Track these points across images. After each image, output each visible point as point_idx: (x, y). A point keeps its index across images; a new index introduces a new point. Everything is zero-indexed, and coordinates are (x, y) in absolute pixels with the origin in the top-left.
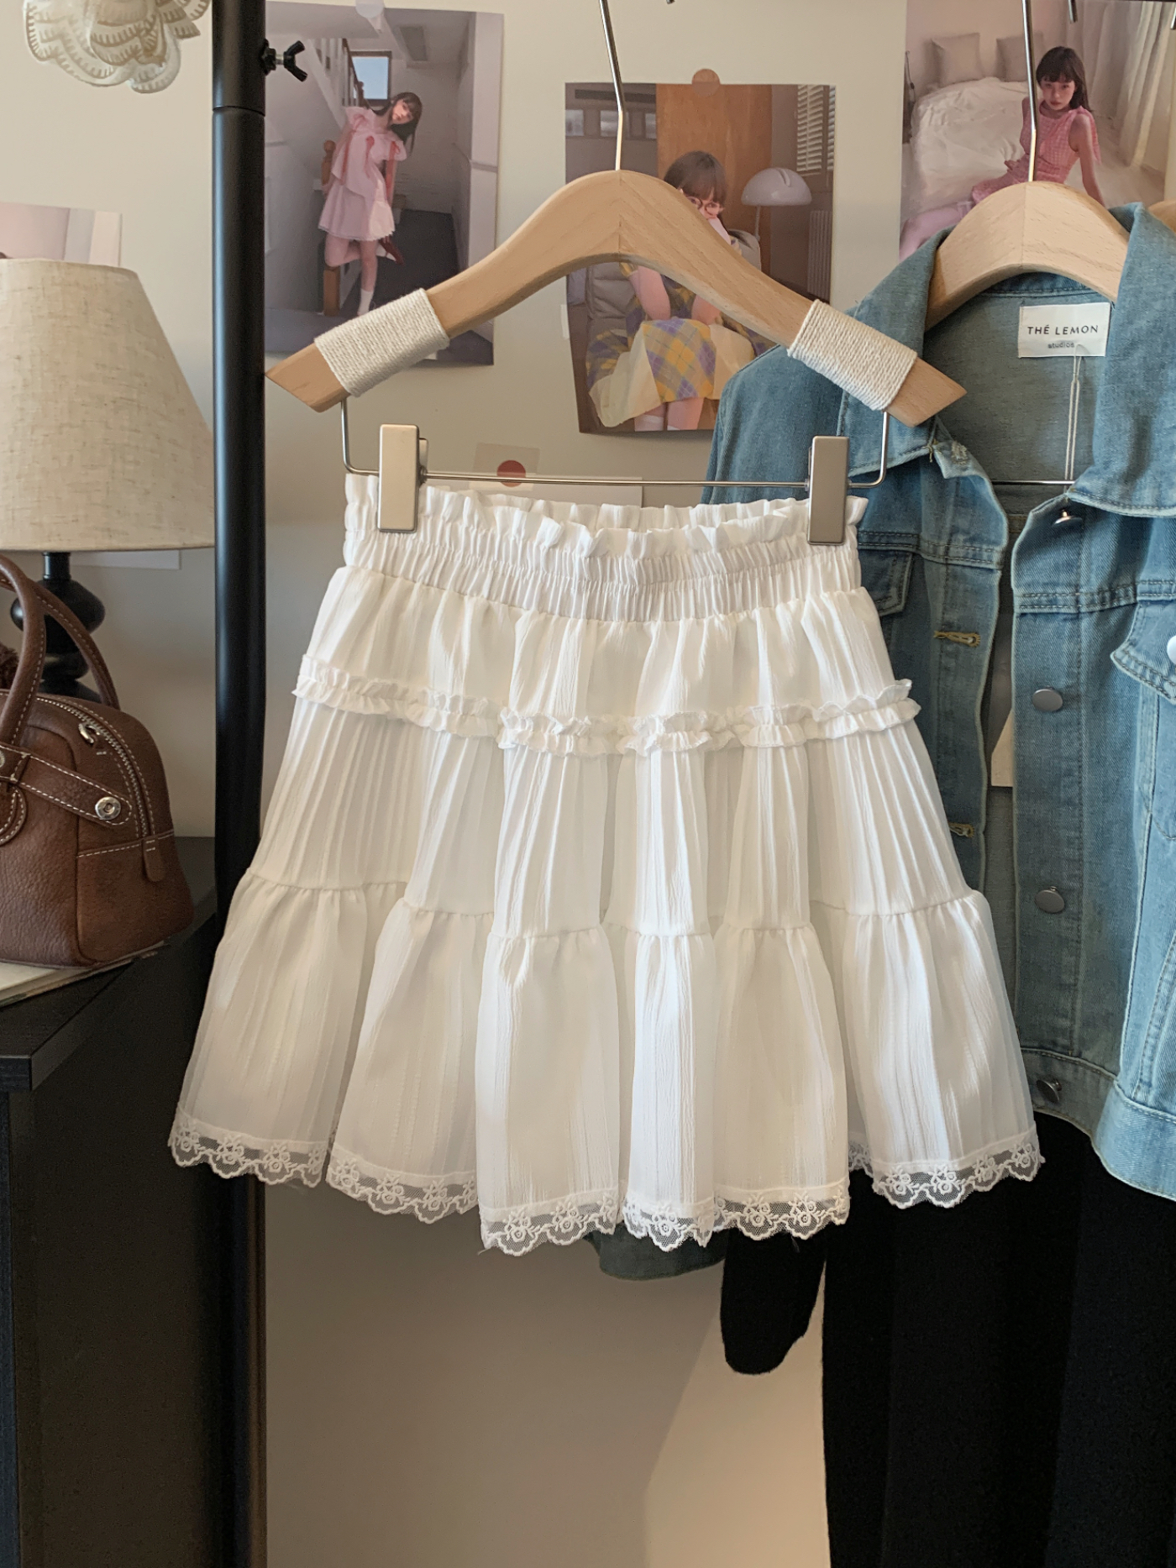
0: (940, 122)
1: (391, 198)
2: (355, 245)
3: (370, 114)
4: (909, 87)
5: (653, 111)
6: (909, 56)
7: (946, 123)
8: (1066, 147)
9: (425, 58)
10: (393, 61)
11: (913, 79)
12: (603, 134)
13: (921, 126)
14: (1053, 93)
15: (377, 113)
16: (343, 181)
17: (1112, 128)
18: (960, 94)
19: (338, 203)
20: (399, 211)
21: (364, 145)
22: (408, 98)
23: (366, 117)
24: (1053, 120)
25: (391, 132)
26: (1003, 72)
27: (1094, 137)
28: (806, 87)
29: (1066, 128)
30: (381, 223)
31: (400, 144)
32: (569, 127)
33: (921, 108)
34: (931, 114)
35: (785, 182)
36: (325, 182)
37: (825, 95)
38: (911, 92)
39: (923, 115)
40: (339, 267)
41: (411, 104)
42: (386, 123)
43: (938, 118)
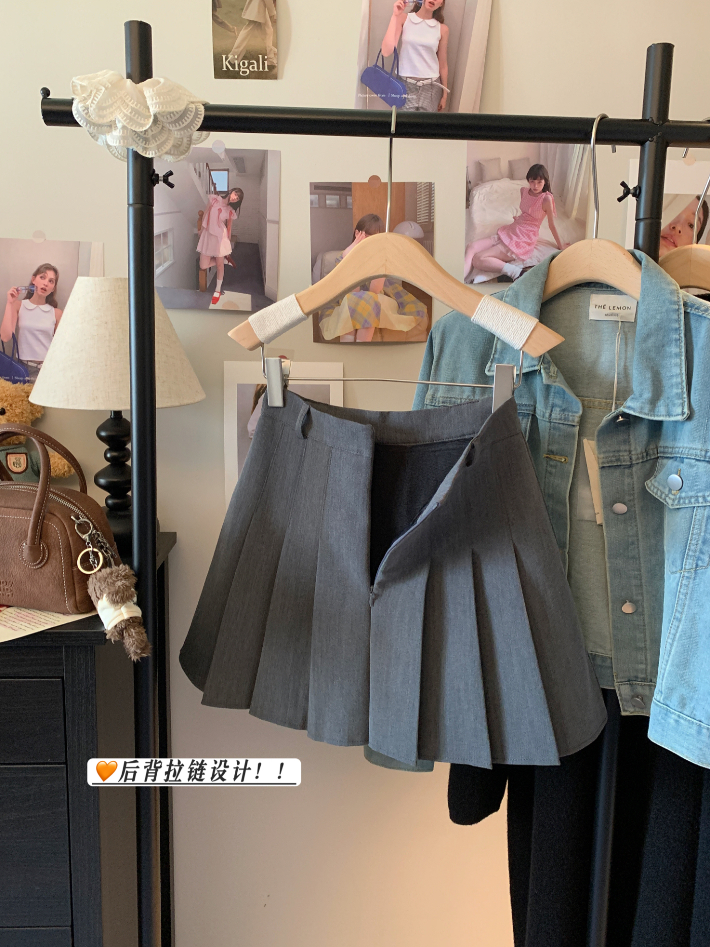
0: (482, 199)
1: (230, 238)
2: (214, 259)
3: (219, 198)
4: (469, 182)
5: (351, 195)
6: (468, 169)
7: (486, 199)
8: (541, 210)
9: (245, 172)
10: (230, 173)
11: (470, 179)
12: (327, 206)
13: (474, 201)
14: (535, 185)
15: (223, 197)
16: (207, 229)
17: (562, 201)
18: (492, 186)
19: (206, 239)
20: (233, 244)
21: (217, 212)
22: (237, 190)
23: (218, 199)
24: (534, 198)
25: (229, 206)
26: (512, 176)
27: (553, 206)
28: (421, 183)
29: (541, 201)
30: (225, 248)
31: (234, 211)
32: (312, 203)
33: (474, 192)
34: (479, 195)
35: (412, 227)
36: (199, 229)
37: (430, 187)
38: (469, 185)
39: (475, 195)
40: (206, 269)
41: (239, 193)
42: (227, 203)
43: (482, 197)
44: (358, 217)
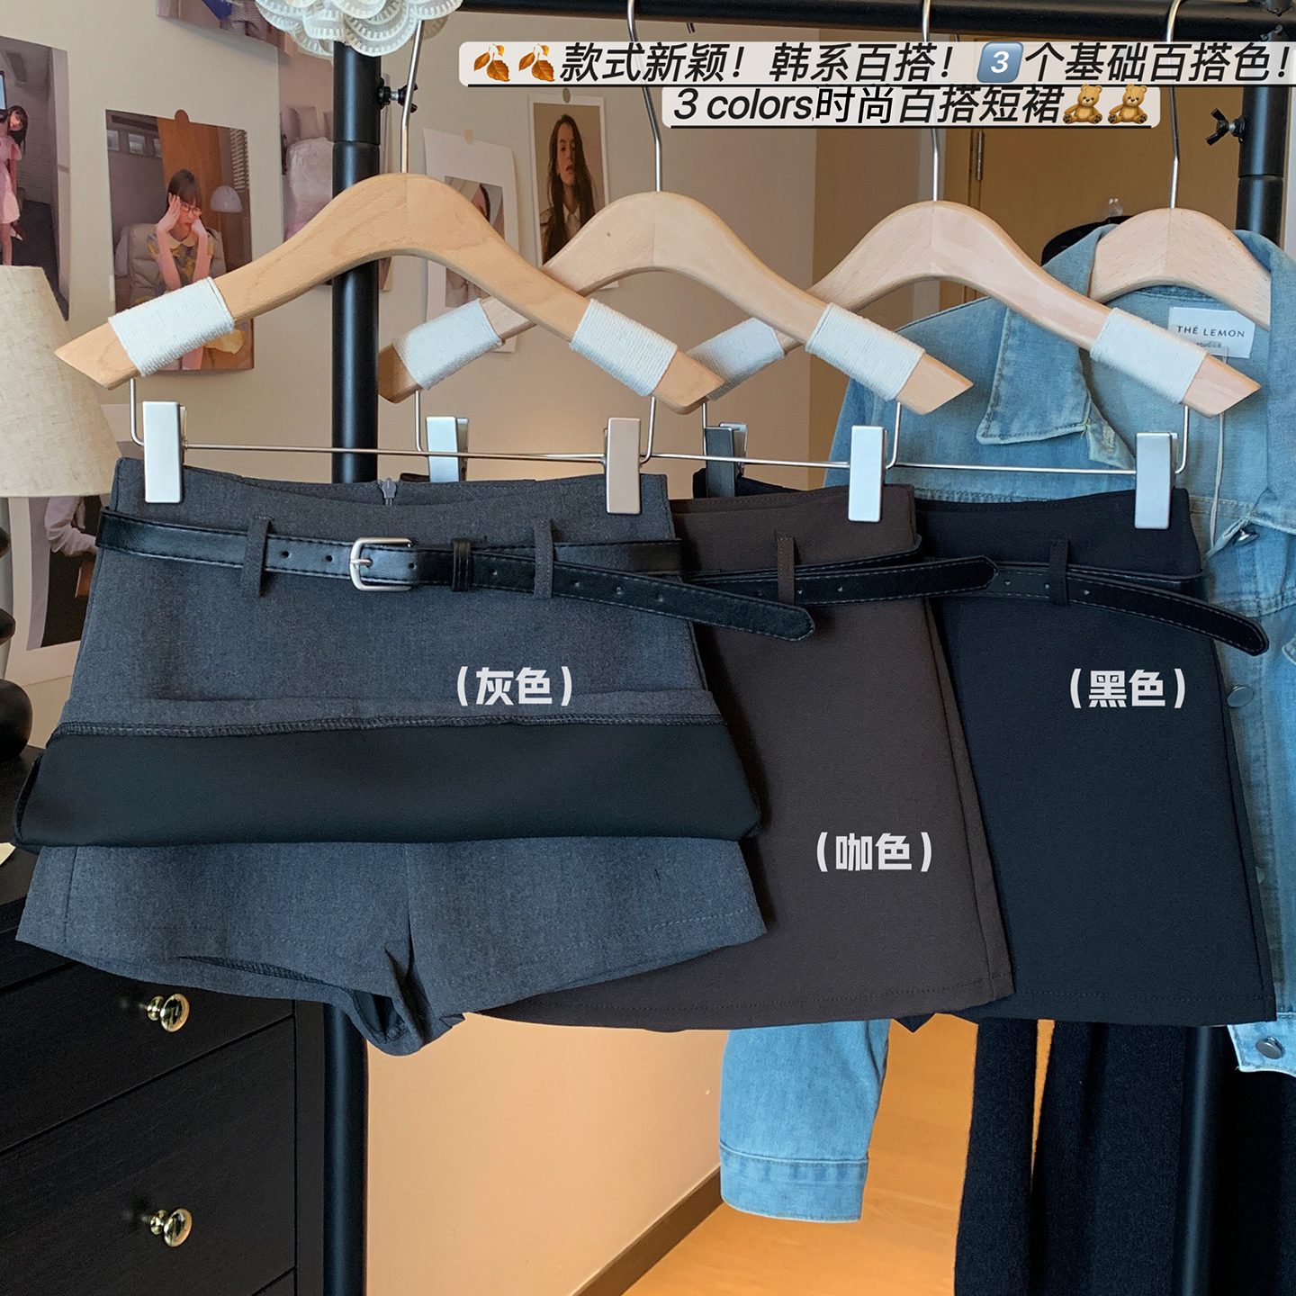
0: (301, 163)
1: (16, 192)
4: (283, 137)
5: (158, 137)
6: (282, 117)
7: (304, 162)
9: (24, 80)
11: (285, 131)
12: (132, 152)
13: (291, 164)
18: (310, 147)
22: (17, 110)
25: (10, 137)
26: (328, 135)
28: (234, 130)
30: (10, 210)
31: (16, 146)
32: (109, 143)
33: (291, 152)
34: (294, 157)
35: (230, 196)
37: (243, 137)
38: (285, 141)
41: (20, 116)
42: (6, 130)
43: (300, 159)
44: (169, 174)
